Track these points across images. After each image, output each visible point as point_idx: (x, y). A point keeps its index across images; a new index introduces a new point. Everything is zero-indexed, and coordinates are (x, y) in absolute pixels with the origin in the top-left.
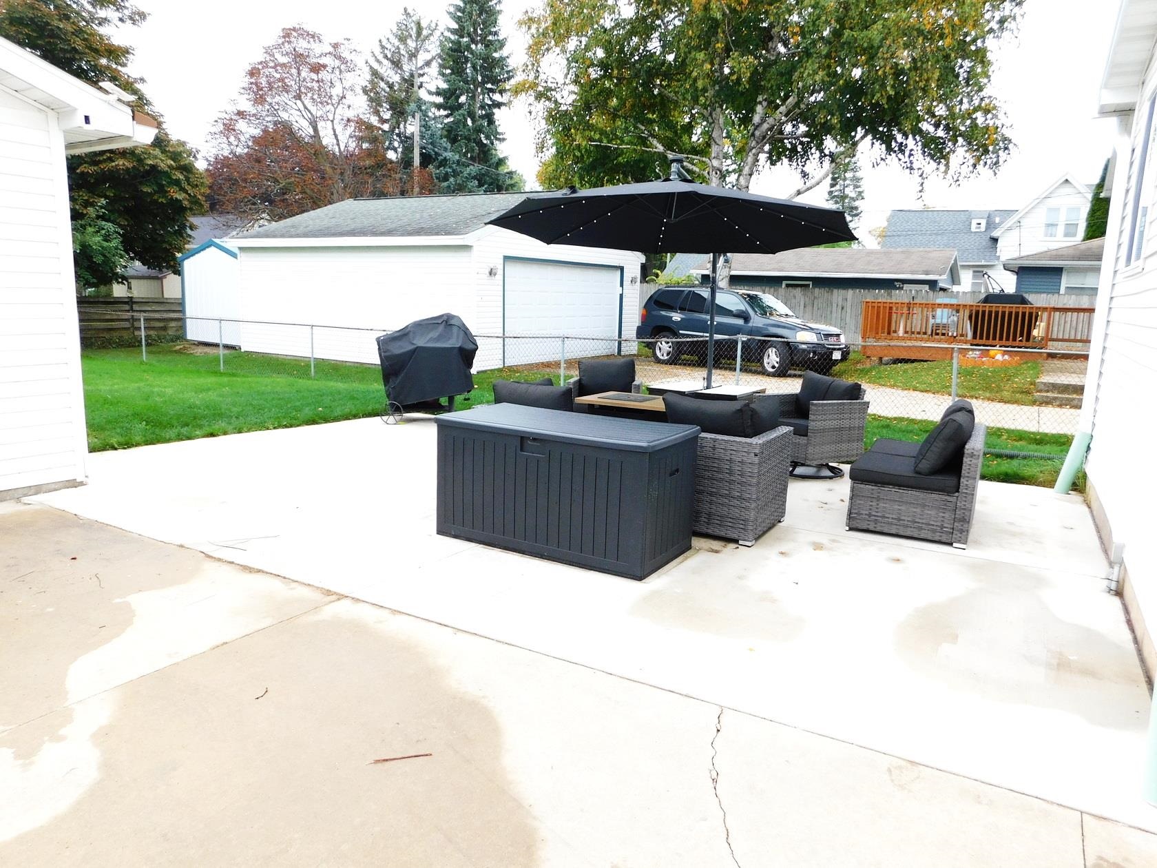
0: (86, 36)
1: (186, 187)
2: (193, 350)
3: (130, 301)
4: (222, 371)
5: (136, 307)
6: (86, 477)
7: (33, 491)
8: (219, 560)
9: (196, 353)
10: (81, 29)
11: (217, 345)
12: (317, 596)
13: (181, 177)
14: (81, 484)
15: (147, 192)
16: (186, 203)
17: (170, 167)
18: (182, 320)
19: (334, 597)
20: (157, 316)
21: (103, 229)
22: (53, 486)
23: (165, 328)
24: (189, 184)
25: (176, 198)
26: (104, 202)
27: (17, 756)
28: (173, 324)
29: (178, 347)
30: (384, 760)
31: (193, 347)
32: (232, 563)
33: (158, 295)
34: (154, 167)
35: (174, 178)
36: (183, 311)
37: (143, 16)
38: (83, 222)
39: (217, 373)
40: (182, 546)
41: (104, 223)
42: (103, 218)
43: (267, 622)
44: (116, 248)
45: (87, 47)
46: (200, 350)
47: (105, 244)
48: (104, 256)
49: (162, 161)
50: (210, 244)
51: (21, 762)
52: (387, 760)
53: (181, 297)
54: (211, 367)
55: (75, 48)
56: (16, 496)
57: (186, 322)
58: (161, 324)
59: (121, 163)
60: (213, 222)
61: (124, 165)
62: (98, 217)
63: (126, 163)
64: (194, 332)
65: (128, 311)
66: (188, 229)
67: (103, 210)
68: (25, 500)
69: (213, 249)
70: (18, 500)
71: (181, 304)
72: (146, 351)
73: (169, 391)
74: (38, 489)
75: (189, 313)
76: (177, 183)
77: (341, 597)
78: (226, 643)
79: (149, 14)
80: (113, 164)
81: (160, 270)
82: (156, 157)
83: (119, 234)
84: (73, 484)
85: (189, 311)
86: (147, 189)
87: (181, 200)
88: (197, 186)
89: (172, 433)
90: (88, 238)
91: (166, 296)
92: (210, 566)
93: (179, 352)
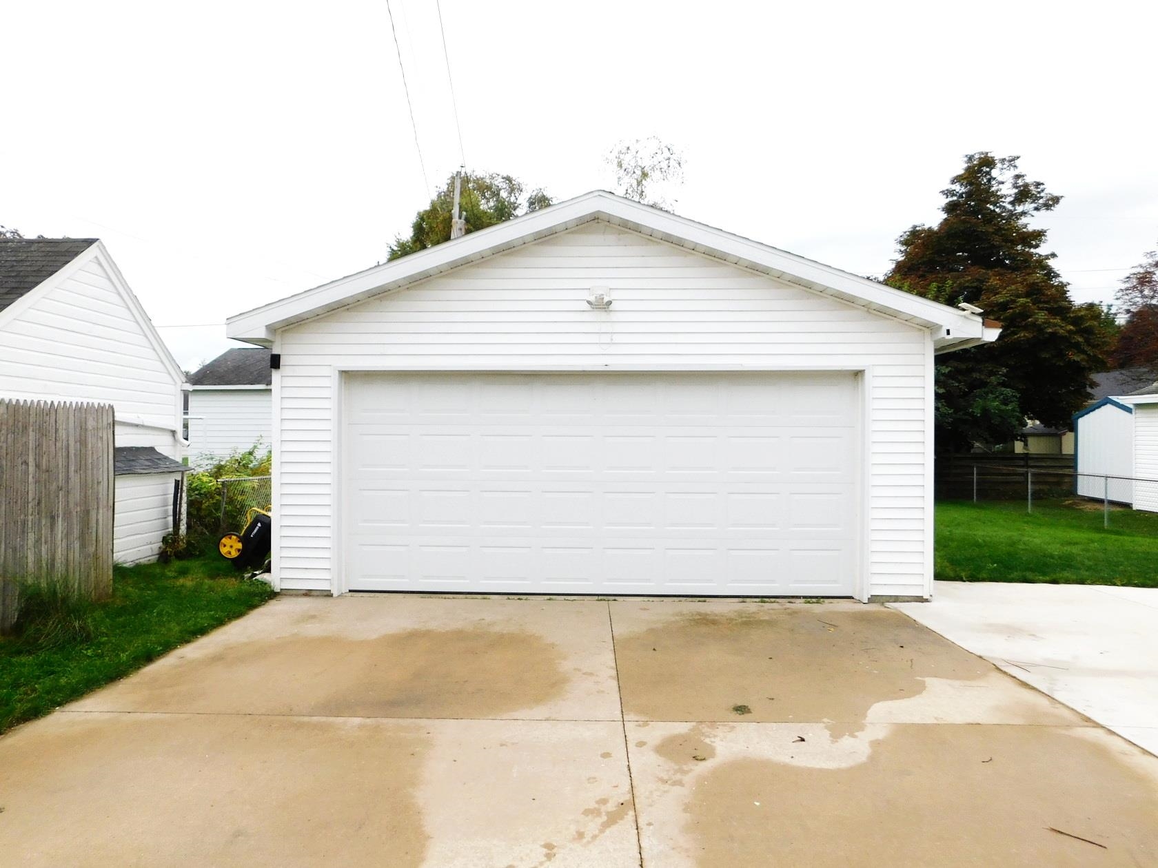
0: (1003, 232)
1: (1085, 349)
2: (1083, 505)
3: (1026, 457)
4: (1106, 528)
5: (1031, 463)
6: (931, 596)
7: (893, 599)
8: (1005, 673)
9: (1086, 508)
10: (1000, 227)
11: (1100, 501)
12: (1075, 719)
13: (1080, 339)
14: (927, 601)
15: (1045, 358)
16: (1084, 363)
17: (1070, 332)
18: (1074, 477)
19: (1091, 724)
20: (1051, 471)
21: (1002, 394)
22: (906, 599)
23: (1058, 484)
24: (1089, 345)
25: (1074, 360)
26: (1005, 371)
27: (831, 736)
28: (1067, 480)
29: (1067, 502)
30: (1059, 832)
31: (1083, 503)
32: (1014, 677)
33: (1055, 451)
34: (1054, 334)
35: (1073, 341)
36: (1075, 467)
37: (1056, 200)
38: (986, 390)
39: (1100, 529)
40: (980, 657)
41: (1003, 389)
42: (1004, 385)
43: (1019, 721)
44: (1013, 410)
45: (1003, 241)
46: (1089, 507)
47: (1003, 407)
48: (1001, 417)
49: (1061, 327)
50: (1107, 401)
51: (831, 739)
52: (1062, 833)
53: (1072, 453)
54: (1095, 523)
55: (993, 244)
56: (882, 601)
57: (1077, 478)
58: (1054, 480)
59: (1022, 335)
60: (1120, 377)
61: (1025, 336)
62: (999, 384)
63: (1026, 335)
64: (1085, 488)
65: (1023, 467)
66: (1087, 386)
67: (1003, 378)
68: (887, 604)
69: (1109, 406)
70: (883, 603)
71: (1074, 458)
72: (1032, 504)
73: (1037, 541)
74: (896, 599)
75: (1081, 469)
76: (1077, 346)
77: (1097, 725)
78: (979, 724)
79: (1062, 197)
80: (1016, 337)
81: (1056, 428)
82: (1055, 325)
83: (1016, 397)
84: (920, 599)
85: (1081, 468)
86: (1045, 355)
87: (1078, 362)
88: (1098, 345)
89: (1015, 575)
90: (988, 403)
91: (1064, 452)
92: (996, 676)
93: (1069, 507)
